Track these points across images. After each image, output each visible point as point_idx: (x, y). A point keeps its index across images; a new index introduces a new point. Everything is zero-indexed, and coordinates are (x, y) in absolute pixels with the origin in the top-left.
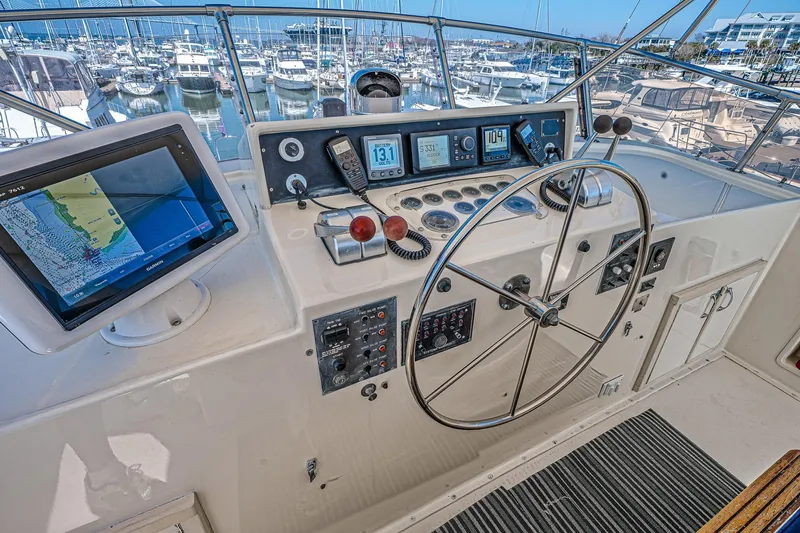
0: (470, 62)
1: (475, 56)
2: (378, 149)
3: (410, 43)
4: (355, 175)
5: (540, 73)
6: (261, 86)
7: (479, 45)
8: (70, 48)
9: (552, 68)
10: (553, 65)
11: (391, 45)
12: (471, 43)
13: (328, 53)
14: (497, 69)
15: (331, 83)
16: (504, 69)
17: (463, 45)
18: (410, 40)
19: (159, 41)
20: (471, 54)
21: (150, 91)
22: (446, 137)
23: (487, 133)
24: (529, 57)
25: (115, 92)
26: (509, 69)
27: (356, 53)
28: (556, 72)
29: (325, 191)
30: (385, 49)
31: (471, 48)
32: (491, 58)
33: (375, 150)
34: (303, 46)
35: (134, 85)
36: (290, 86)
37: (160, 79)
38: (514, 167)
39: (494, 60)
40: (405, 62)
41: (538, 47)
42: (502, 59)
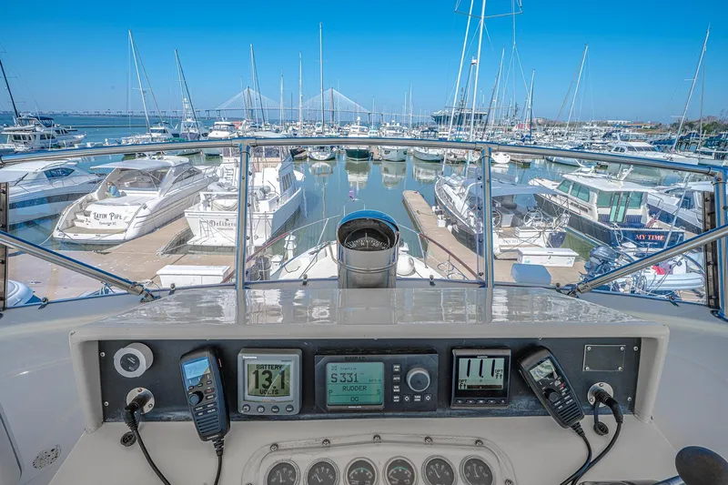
0: (601, 141)
1: (608, 135)
2: (261, 371)
3: (540, 125)
4: (205, 412)
5: (687, 154)
6: (403, 156)
7: (614, 125)
8: (290, 129)
9: (703, 149)
10: (706, 146)
11: (520, 126)
12: (606, 124)
13: (461, 133)
14: (631, 148)
15: (458, 157)
16: (640, 149)
17: (595, 126)
18: (540, 121)
19: (343, 124)
20: (603, 134)
21: (326, 158)
22: (381, 365)
23: (464, 362)
24: (674, 137)
25: (306, 157)
26: (647, 149)
27: (486, 132)
28: (710, 154)
29: (179, 414)
30: (515, 129)
31: (603, 128)
32: (625, 139)
33: (256, 373)
34: (443, 127)
35: (317, 153)
36: (425, 158)
37: (335, 149)
38: (521, 414)
39: (627, 140)
40: (530, 140)
41: (687, 127)
42: (638, 139)
